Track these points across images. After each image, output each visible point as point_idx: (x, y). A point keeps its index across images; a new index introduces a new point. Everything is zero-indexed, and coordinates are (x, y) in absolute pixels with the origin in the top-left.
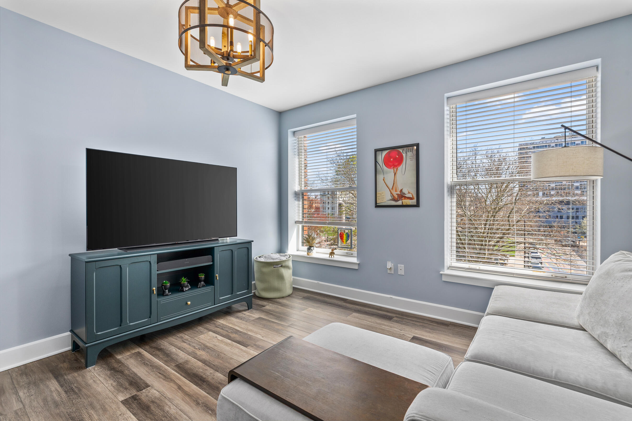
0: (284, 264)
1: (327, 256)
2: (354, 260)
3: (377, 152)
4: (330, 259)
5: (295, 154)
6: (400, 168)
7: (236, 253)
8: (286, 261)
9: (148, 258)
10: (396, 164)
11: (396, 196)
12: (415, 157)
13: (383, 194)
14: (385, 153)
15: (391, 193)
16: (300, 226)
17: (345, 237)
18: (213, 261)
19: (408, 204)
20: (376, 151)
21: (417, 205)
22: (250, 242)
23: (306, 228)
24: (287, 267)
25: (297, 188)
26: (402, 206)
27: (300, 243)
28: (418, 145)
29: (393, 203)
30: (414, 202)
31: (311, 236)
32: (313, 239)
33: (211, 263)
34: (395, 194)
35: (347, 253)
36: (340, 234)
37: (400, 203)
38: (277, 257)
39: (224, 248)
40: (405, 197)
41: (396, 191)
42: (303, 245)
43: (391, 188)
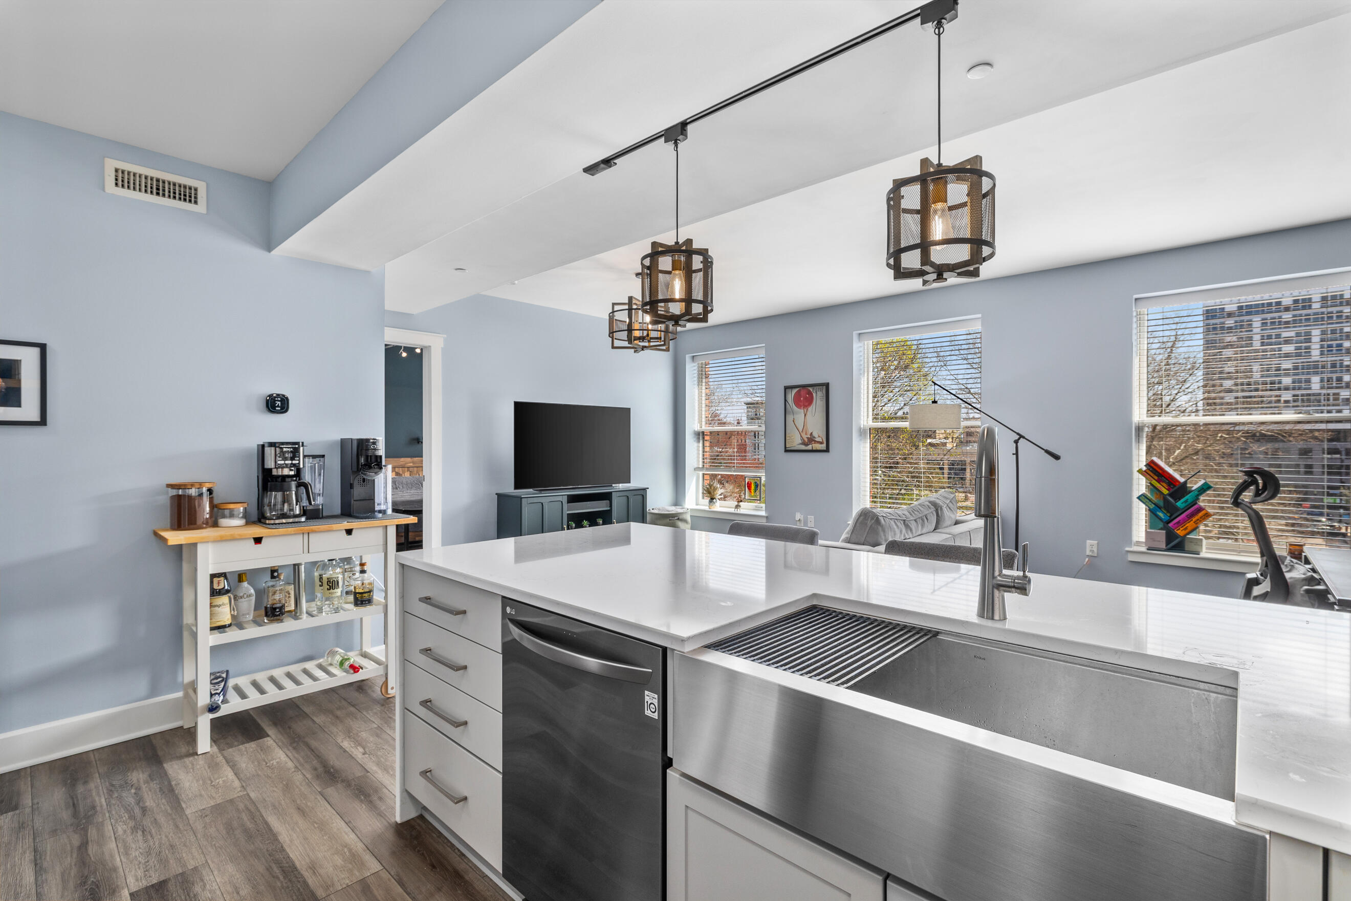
0: (681, 517)
1: (732, 510)
2: (763, 513)
3: (787, 390)
4: (736, 512)
5: (694, 384)
6: (810, 409)
7: (631, 500)
8: (683, 513)
9: (560, 498)
10: (807, 404)
11: (806, 440)
12: (825, 397)
13: (792, 438)
14: (795, 391)
15: (801, 436)
16: (701, 473)
17: (753, 487)
18: (611, 506)
19: (818, 449)
20: (786, 388)
21: (827, 450)
22: (645, 490)
23: (707, 477)
24: (685, 521)
25: (697, 428)
26: (812, 451)
27: (701, 495)
28: (827, 385)
29: (803, 447)
30: (823, 446)
31: (712, 485)
32: (715, 489)
33: (609, 509)
34: (805, 437)
35: (756, 507)
36: (748, 483)
37: (809, 447)
38: (673, 510)
39: (621, 494)
40: (815, 441)
41: (806, 434)
42: (703, 498)
43: (801, 430)
